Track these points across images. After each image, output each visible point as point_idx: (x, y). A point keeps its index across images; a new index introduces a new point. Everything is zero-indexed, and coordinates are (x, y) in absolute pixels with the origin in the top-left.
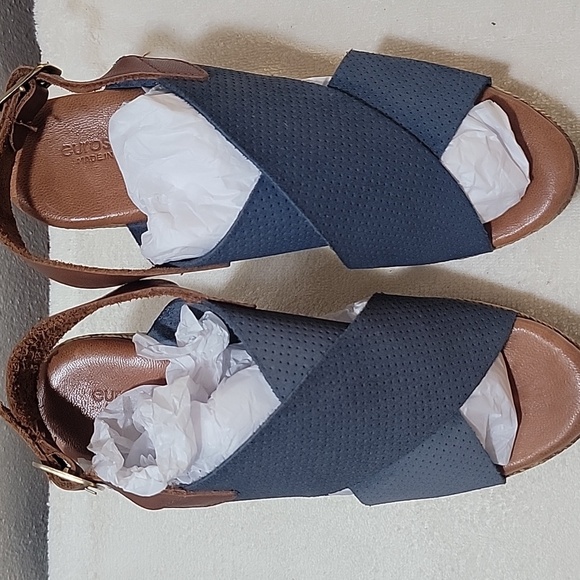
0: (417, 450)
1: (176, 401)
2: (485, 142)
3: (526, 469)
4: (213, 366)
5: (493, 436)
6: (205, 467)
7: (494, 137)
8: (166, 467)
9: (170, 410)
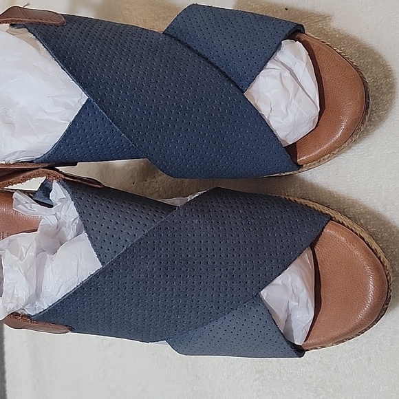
0: (220, 321)
1: (24, 251)
2: (279, 78)
3: (322, 347)
4: (69, 227)
5: (293, 318)
6: (44, 304)
7: (287, 74)
8: (9, 300)
9: (17, 256)
